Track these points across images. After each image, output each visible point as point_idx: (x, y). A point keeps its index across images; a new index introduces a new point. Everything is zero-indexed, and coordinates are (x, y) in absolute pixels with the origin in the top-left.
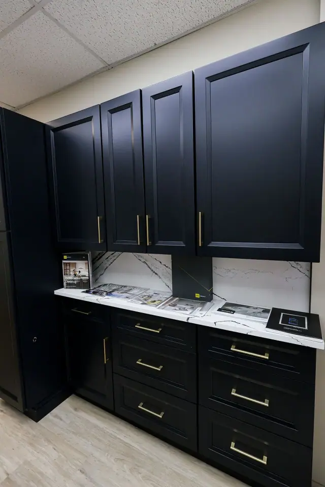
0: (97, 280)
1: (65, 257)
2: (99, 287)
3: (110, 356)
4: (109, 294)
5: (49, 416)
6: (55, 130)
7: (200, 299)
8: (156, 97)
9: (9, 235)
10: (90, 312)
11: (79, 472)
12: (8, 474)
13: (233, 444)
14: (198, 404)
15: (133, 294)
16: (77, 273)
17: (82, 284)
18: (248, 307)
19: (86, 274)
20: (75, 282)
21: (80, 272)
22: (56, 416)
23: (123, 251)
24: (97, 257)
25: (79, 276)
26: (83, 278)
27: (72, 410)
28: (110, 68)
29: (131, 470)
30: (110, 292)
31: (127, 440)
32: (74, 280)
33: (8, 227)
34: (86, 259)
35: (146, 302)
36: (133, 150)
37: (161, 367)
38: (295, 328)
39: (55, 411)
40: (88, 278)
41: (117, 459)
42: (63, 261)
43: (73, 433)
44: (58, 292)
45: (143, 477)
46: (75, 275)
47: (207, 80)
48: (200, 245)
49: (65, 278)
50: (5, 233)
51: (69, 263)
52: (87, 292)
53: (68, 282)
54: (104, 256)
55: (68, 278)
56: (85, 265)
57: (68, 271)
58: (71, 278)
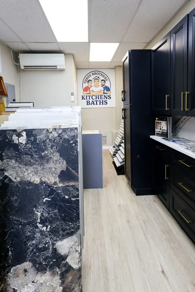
0: (176, 135)
1: (157, 119)
3: (169, 177)
4: (174, 141)
5: (142, 196)
6: (155, 51)
9: (130, 106)
11: (143, 221)
16: (162, 128)
17: (164, 135)
19: (166, 129)
20: (160, 133)
22: (144, 198)
25: (162, 130)
26: (164, 131)
27: (152, 200)
32: (160, 132)
34: (166, 120)
39: (145, 196)
40: (166, 131)
42: (156, 121)
43: (148, 208)
44: (152, 137)
45: (170, 246)
46: (160, 129)
51: (158, 122)
52: (164, 139)
53: (157, 132)
55: (157, 130)
56: (165, 124)
57: (157, 126)
58: (158, 130)
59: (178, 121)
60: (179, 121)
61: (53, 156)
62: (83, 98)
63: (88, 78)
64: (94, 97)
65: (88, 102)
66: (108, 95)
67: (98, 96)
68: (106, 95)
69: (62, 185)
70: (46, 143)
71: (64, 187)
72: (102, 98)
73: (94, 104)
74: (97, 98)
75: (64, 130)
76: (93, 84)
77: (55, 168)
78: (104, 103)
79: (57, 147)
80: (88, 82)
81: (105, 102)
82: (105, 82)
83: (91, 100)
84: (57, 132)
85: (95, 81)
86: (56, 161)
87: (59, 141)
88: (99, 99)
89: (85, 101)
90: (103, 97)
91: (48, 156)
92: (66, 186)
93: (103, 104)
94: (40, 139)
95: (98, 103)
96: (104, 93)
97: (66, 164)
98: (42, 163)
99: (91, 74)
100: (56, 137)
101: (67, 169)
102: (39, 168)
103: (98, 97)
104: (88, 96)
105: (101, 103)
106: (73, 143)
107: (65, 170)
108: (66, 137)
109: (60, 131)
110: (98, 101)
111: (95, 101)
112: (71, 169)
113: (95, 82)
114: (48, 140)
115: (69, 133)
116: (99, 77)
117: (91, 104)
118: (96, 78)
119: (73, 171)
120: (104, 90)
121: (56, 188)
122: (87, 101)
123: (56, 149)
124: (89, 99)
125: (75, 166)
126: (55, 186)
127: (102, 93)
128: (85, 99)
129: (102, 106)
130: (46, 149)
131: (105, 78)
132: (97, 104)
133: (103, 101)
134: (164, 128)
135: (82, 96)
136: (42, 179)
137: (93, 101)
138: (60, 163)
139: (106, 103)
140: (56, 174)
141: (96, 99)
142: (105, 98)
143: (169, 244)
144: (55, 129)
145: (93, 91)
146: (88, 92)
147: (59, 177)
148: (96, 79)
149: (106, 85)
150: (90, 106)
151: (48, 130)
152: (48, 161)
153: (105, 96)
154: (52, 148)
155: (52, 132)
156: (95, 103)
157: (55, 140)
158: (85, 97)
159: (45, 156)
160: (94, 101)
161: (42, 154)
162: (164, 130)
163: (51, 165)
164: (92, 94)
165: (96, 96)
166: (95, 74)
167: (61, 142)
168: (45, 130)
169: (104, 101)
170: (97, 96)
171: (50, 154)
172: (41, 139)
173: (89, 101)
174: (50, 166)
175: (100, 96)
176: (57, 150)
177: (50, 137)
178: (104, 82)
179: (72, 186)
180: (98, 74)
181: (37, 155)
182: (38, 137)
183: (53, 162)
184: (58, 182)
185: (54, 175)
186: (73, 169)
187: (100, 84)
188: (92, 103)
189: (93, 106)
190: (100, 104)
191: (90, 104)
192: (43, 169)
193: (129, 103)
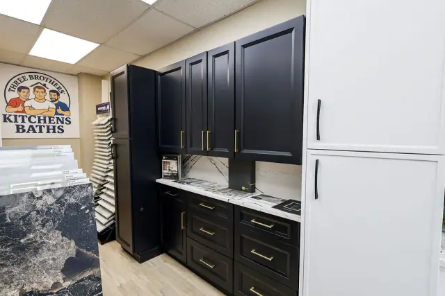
0: (185, 175)
1: (164, 158)
2: (184, 179)
3: (186, 225)
4: (188, 183)
7: (245, 191)
8: (216, 56)
9: (130, 141)
10: (176, 195)
13: (253, 287)
14: (233, 260)
16: (171, 169)
17: (174, 177)
19: (176, 169)
20: (169, 175)
25: (172, 171)
26: (174, 172)
32: (168, 173)
34: (177, 159)
35: (208, 189)
37: (214, 233)
40: (177, 172)
46: (169, 170)
49: (163, 171)
50: (128, 141)
51: (166, 162)
52: (176, 181)
53: (165, 174)
55: (165, 172)
56: (175, 163)
57: (165, 167)
59: (187, 159)
61: (47, 238)
62: (6, 119)
63: (19, 82)
64: (33, 119)
65: (20, 127)
66: (65, 117)
67: (45, 118)
68: (60, 117)
69: (69, 283)
70: (29, 220)
71: (74, 284)
72: (52, 122)
73: (35, 132)
74: (42, 122)
75: (68, 190)
76: (32, 96)
77: (54, 259)
78: (57, 130)
79: (54, 222)
80: (19, 90)
81: (58, 128)
82: (58, 94)
83: (27, 125)
84: (54, 196)
85: (37, 89)
86: (55, 246)
87: (60, 210)
88: (45, 122)
89: (13, 126)
90: (55, 120)
91: (36, 242)
92: (78, 282)
93: (54, 132)
94: (13, 215)
95: (44, 130)
96: (56, 113)
97: (76, 244)
98: (23, 259)
99: (27, 76)
100: (52, 205)
101: (78, 253)
102: (16, 270)
103: (45, 120)
104: (19, 116)
105: (51, 131)
106: (86, 209)
107: (74, 256)
108: (72, 200)
109: (60, 193)
110: (44, 126)
111: (37, 126)
112: (85, 251)
113: (37, 92)
114: (35, 212)
115: (78, 194)
116: (45, 85)
117: (28, 132)
118: (39, 85)
119: (89, 253)
120: (57, 108)
121: (57, 293)
122: (18, 126)
123: (54, 225)
124: (23, 121)
125: (92, 244)
126: (55, 292)
127: (52, 113)
128: (11, 121)
129: (51, 135)
130: (30, 231)
131: (59, 88)
132: (41, 132)
133: (54, 127)
134: (174, 169)
135: (5, 116)
136: (26, 288)
137: (31, 126)
138: (63, 247)
139: (60, 131)
140: (56, 268)
141: (39, 122)
142: (59, 122)
144: (49, 191)
145: (31, 108)
146: (20, 108)
147: (62, 271)
148: (39, 87)
149: (60, 100)
150: (25, 135)
151: (32, 195)
152: (36, 251)
153: (58, 118)
154: (43, 225)
155: (41, 197)
156: (37, 129)
157: (49, 209)
158: (12, 118)
159: (29, 243)
160: (34, 126)
161: (22, 241)
163: (45, 255)
164: (29, 112)
165: (39, 118)
166: (36, 77)
167: (63, 211)
168: (26, 196)
169: (56, 128)
170: (42, 118)
171: (41, 237)
172: (16, 214)
173: (23, 126)
174: (41, 259)
175: (47, 119)
176: (56, 226)
177: (39, 206)
178: (55, 94)
179: (89, 278)
180: (42, 78)
181: (9, 246)
182: (8, 211)
183: (49, 250)
184: (62, 281)
185: (52, 271)
186: (89, 251)
187: (48, 97)
188: (29, 130)
189: (31, 135)
190: (48, 132)
191: (24, 131)
192: (27, 268)
193: (128, 137)
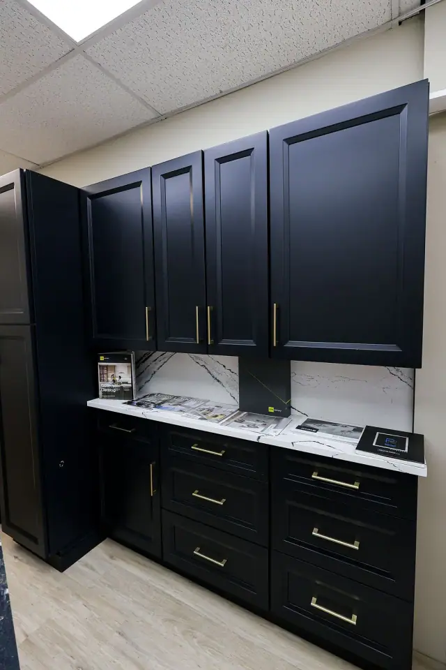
0: (140, 389)
1: (102, 358)
2: (145, 397)
3: (158, 486)
4: (158, 406)
5: (77, 564)
6: (94, 197)
7: (275, 414)
8: (221, 160)
9: (33, 328)
10: (133, 430)
11: (117, 635)
12: (27, 636)
13: (314, 599)
14: (270, 548)
15: (189, 407)
16: (117, 379)
17: (124, 394)
18: (335, 424)
19: (129, 380)
20: (114, 391)
21: (120, 377)
22: (86, 565)
23: (176, 352)
24: (142, 358)
25: (120, 383)
27: (107, 558)
28: (163, 120)
29: (184, 633)
30: (159, 404)
31: (178, 597)
32: (111, 388)
33: (32, 319)
34: (129, 361)
35: (205, 417)
36: (192, 226)
37: (224, 500)
38: (392, 450)
39: (85, 558)
40: (130, 385)
41: (166, 620)
42: (99, 364)
43: (109, 586)
44: (91, 403)
45: (199, 642)
46: (114, 381)
47: (285, 143)
48: (275, 345)
49: (102, 385)
50: (29, 327)
51: (107, 366)
52: (129, 403)
53: (105, 390)
54: (151, 357)
56: (127, 368)
57: (105, 376)
58: (108, 385)
59: (144, 358)
60: (146, 359)
134: (123, 380)
143: (195, 640)
162: (123, 383)
193: (29, 322)
